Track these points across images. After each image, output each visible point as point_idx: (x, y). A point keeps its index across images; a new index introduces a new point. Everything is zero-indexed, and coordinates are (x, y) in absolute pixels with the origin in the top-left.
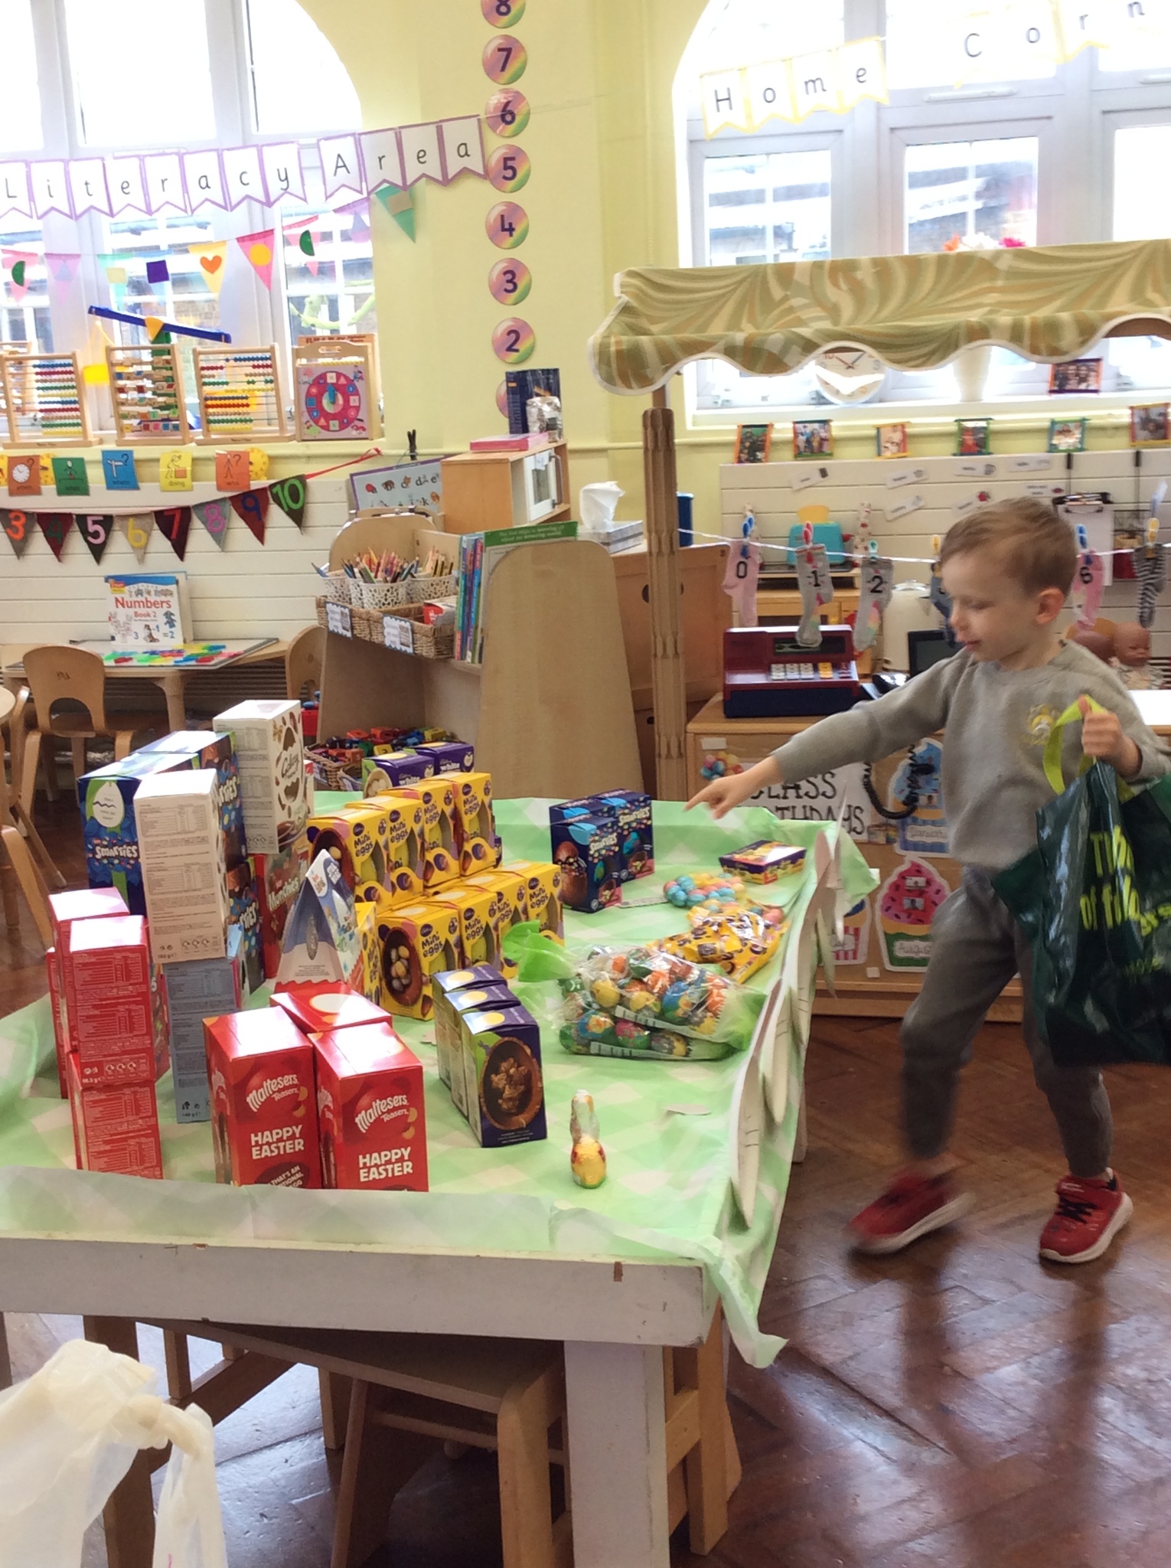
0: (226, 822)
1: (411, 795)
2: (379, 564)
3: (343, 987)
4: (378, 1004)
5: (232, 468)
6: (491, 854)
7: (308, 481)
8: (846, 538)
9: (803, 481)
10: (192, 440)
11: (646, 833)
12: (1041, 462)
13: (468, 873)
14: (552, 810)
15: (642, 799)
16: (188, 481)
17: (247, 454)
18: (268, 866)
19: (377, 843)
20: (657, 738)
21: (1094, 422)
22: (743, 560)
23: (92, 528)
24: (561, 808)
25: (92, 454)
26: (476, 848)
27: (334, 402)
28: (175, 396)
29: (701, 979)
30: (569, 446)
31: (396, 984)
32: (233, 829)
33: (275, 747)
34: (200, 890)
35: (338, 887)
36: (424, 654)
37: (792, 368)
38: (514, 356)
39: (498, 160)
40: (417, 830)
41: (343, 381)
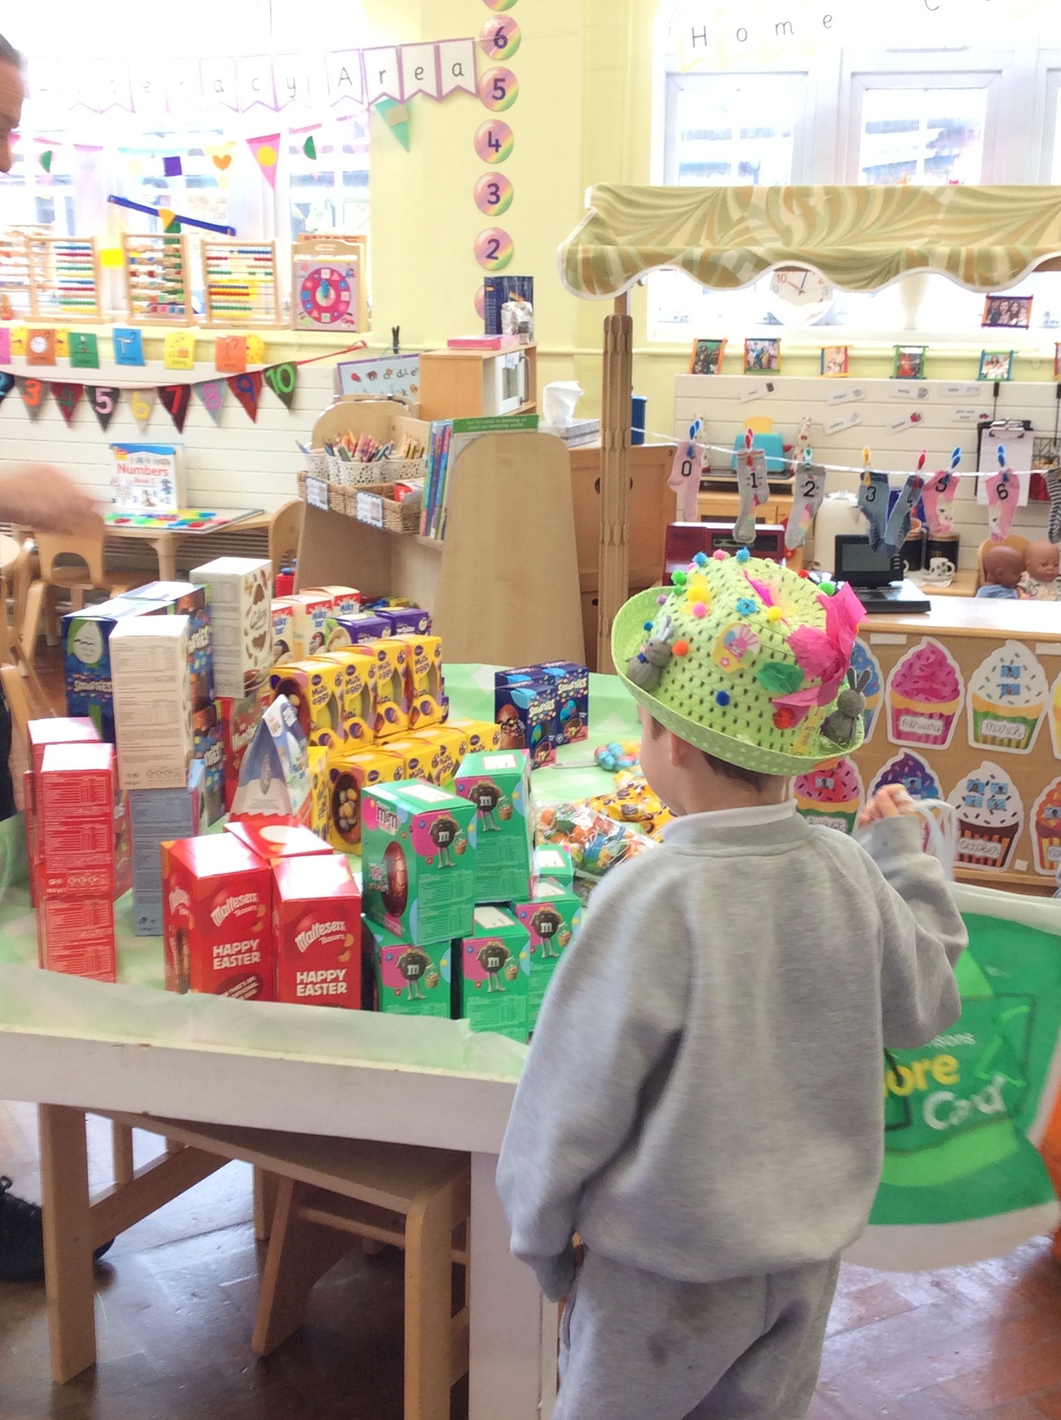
0: (197, 666)
1: (368, 652)
2: (356, 445)
3: (292, 820)
4: (325, 839)
5: (230, 351)
6: (438, 711)
7: (299, 367)
8: (787, 449)
9: (750, 394)
10: (195, 324)
11: (582, 702)
12: (969, 389)
13: (416, 726)
14: (497, 675)
15: (580, 670)
16: (189, 360)
17: (244, 339)
18: (234, 709)
19: (333, 695)
20: (600, 618)
21: (1022, 354)
22: (688, 459)
23: (101, 399)
24: (504, 673)
25: (104, 331)
26: (425, 704)
27: (326, 296)
28: (181, 281)
29: (621, 835)
30: (539, 349)
31: (343, 823)
32: (203, 673)
33: (246, 600)
34: (165, 724)
35: (292, 729)
36: (393, 529)
37: (744, 283)
38: (493, 263)
39: (489, 82)
40: (370, 685)
41: (336, 277)
